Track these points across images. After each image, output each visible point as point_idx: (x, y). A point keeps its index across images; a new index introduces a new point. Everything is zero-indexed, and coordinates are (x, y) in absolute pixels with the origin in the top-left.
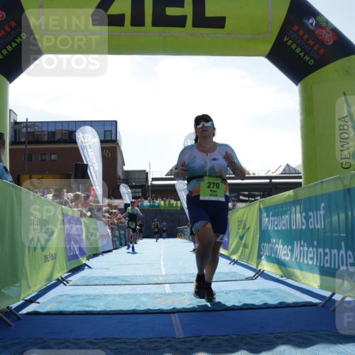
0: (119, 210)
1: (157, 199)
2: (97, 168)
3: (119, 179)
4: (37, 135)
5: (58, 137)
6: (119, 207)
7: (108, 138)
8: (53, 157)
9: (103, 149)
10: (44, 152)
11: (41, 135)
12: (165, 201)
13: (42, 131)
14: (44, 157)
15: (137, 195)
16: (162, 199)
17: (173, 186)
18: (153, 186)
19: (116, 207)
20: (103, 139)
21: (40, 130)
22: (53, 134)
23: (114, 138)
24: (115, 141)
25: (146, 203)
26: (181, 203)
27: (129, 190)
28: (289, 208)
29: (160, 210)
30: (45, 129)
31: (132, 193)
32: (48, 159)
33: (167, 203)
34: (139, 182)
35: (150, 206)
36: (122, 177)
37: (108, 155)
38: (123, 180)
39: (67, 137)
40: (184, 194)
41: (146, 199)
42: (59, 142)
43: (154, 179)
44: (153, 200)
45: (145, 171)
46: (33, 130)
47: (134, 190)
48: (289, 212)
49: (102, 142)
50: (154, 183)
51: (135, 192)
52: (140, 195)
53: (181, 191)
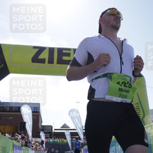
0: (39, 143)
1: (56, 139)
2: (30, 124)
3: (40, 129)
4: (5, 108)
5: (14, 109)
6: (39, 142)
7: (36, 111)
8: (11, 118)
9: (33, 115)
10: (7, 116)
11: (6, 108)
12: (60, 140)
13: (7, 106)
14: (6, 118)
15: (47, 136)
16: (58, 139)
17: (64, 133)
18: (54, 132)
19: (37, 142)
20: (33, 111)
21: (6, 106)
22: (11, 108)
23: (38, 111)
24: (39, 112)
25: (51, 140)
26: (67, 140)
27: (44, 134)
28: (115, 143)
29: (58, 144)
30: (8, 105)
31: (45, 135)
32: (8, 119)
33: (61, 140)
34: (48, 130)
35: (53, 142)
36: (41, 128)
37: (35, 118)
38: (42, 129)
39: (17, 109)
40: (68, 136)
41: (51, 138)
42: (14, 111)
43: (55, 130)
44: (54, 139)
45: (51, 126)
46: (3, 106)
47: (46, 134)
48: (115, 145)
49: (33, 112)
50: (55, 131)
51: (46, 135)
52: (49, 136)
53: (67, 135)
